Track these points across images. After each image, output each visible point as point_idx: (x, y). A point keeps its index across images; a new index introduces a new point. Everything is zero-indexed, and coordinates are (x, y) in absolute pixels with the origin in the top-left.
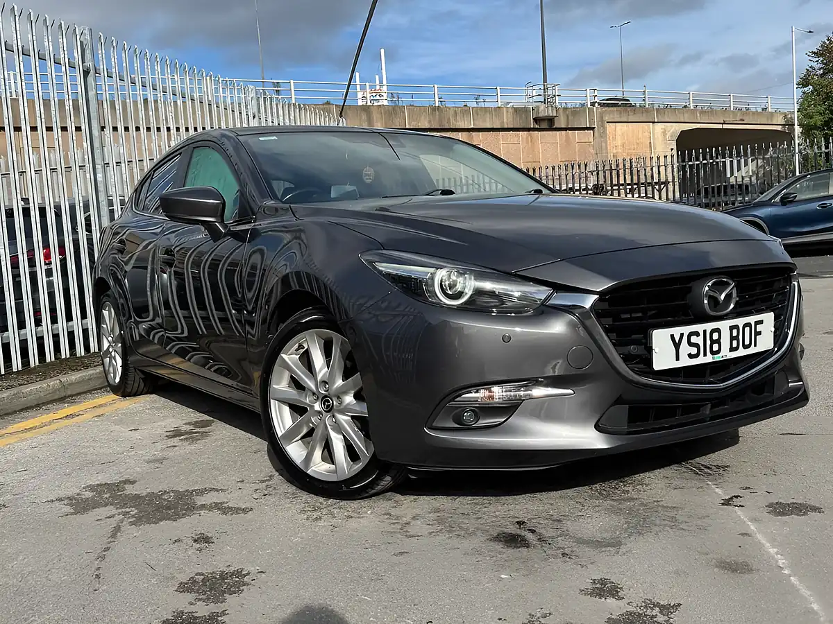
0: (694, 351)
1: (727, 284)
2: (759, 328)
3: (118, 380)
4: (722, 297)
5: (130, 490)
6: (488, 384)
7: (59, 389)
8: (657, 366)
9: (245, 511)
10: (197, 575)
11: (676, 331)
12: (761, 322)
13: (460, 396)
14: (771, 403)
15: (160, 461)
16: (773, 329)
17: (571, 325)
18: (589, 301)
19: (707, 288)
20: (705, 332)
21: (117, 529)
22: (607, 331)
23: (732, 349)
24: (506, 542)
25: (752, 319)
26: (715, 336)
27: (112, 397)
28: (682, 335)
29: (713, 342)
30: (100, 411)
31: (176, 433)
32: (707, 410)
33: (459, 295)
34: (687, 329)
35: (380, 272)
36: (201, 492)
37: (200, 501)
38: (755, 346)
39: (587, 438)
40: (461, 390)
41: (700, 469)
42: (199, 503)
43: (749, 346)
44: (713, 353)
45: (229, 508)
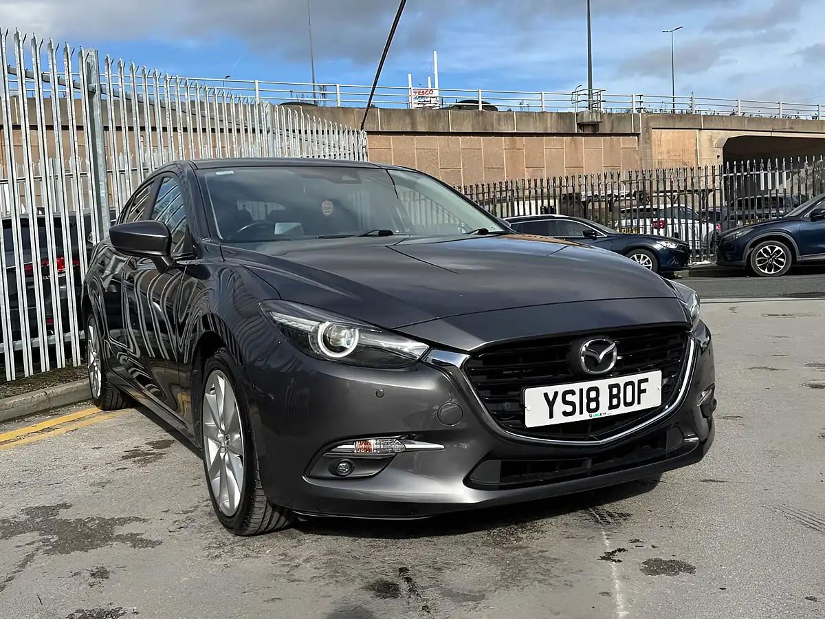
0: (569, 409)
1: (608, 344)
2: (643, 386)
3: (99, 394)
4: (601, 357)
5: (64, 515)
6: (365, 437)
7: (43, 402)
8: (530, 422)
9: (154, 544)
10: (77, 611)
11: (550, 390)
12: (646, 380)
13: (336, 446)
14: (663, 458)
15: (102, 485)
16: (660, 388)
17: (442, 382)
18: (459, 360)
19: (584, 349)
20: (581, 390)
21: (30, 558)
22: (478, 388)
23: (611, 407)
24: (378, 591)
25: (635, 378)
26: (593, 394)
27: (95, 409)
28: (556, 393)
29: (590, 400)
30: (73, 427)
31: (134, 454)
32: (589, 464)
33: (343, 349)
34: (561, 388)
35: (275, 322)
36: (123, 521)
37: (121, 530)
38: (639, 403)
39: (461, 493)
40: (336, 441)
41: (602, 516)
42: (117, 533)
43: (632, 403)
44: (590, 410)
45: (142, 540)
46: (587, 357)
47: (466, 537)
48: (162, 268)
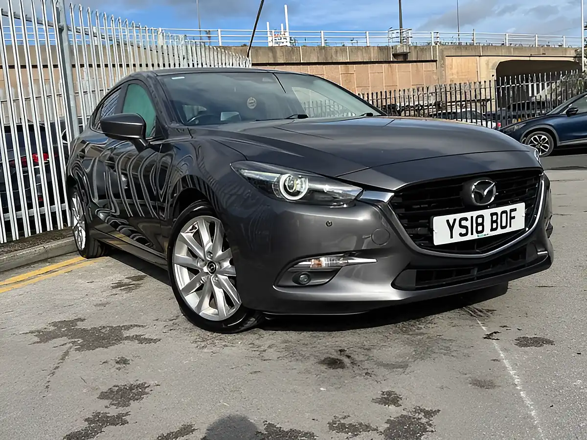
0: (464, 231)
1: (490, 184)
2: (513, 214)
3: (83, 247)
4: (485, 193)
5: (80, 325)
6: (318, 256)
7: (43, 253)
8: (437, 242)
9: (155, 341)
10: (114, 386)
11: (451, 218)
12: (515, 210)
13: (297, 264)
14: (523, 266)
15: (104, 305)
16: (524, 215)
17: (374, 214)
18: (387, 198)
19: (474, 187)
20: (472, 217)
21: (66, 353)
22: (400, 218)
23: (492, 230)
25: (507, 208)
26: (480, 221)
27: (81, 258)
28: (455, 220)
29: (478, 225)
30: (69, 269)
31: (119, 285)
32: (475, 272)
33: (298, 193)
34: (458, 216)
35: (244, 177)
36: (128, 328)
37: (126, 334)
38: (510, 226)
39: (386, 293)
40: (298, 260)
41: (475, 312)
42: (125, 336)
43: (505, 227)
44: (478, 232)
45: (145, 339)
46: (476, 193)
47: (381, 329)
48: (140, 148)
